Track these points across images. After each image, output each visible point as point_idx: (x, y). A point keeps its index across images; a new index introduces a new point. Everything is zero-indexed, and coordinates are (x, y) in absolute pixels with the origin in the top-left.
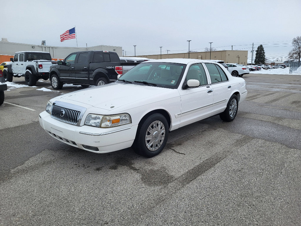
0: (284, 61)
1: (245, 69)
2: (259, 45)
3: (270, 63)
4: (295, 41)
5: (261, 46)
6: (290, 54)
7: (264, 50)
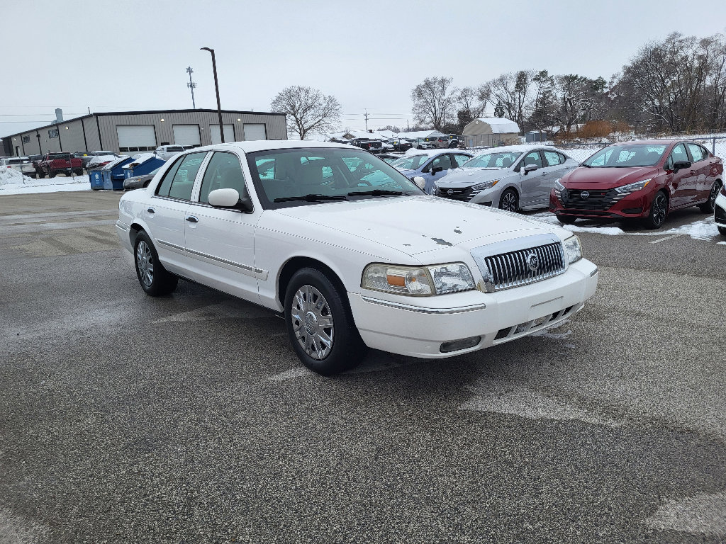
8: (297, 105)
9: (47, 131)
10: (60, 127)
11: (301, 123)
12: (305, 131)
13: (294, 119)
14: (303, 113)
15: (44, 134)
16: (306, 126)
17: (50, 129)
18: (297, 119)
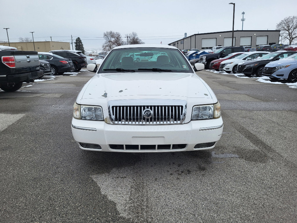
0: (98, 53)
1: (93, 59)
2: (77, 38)
3: (88, 55)
4: (105, 35)
5: (79, 38)
6: (103, 46)
7: (82, 42)
8: (290, 26)
9: (180, 41)
10: (184, 40)
11: (291, 35)
12: (293, 39)
13: (288, 33)
14: (294, 29)
15: (179, 42)
16: (294, 36)
17: (181, 41)
18: (289, 32)
